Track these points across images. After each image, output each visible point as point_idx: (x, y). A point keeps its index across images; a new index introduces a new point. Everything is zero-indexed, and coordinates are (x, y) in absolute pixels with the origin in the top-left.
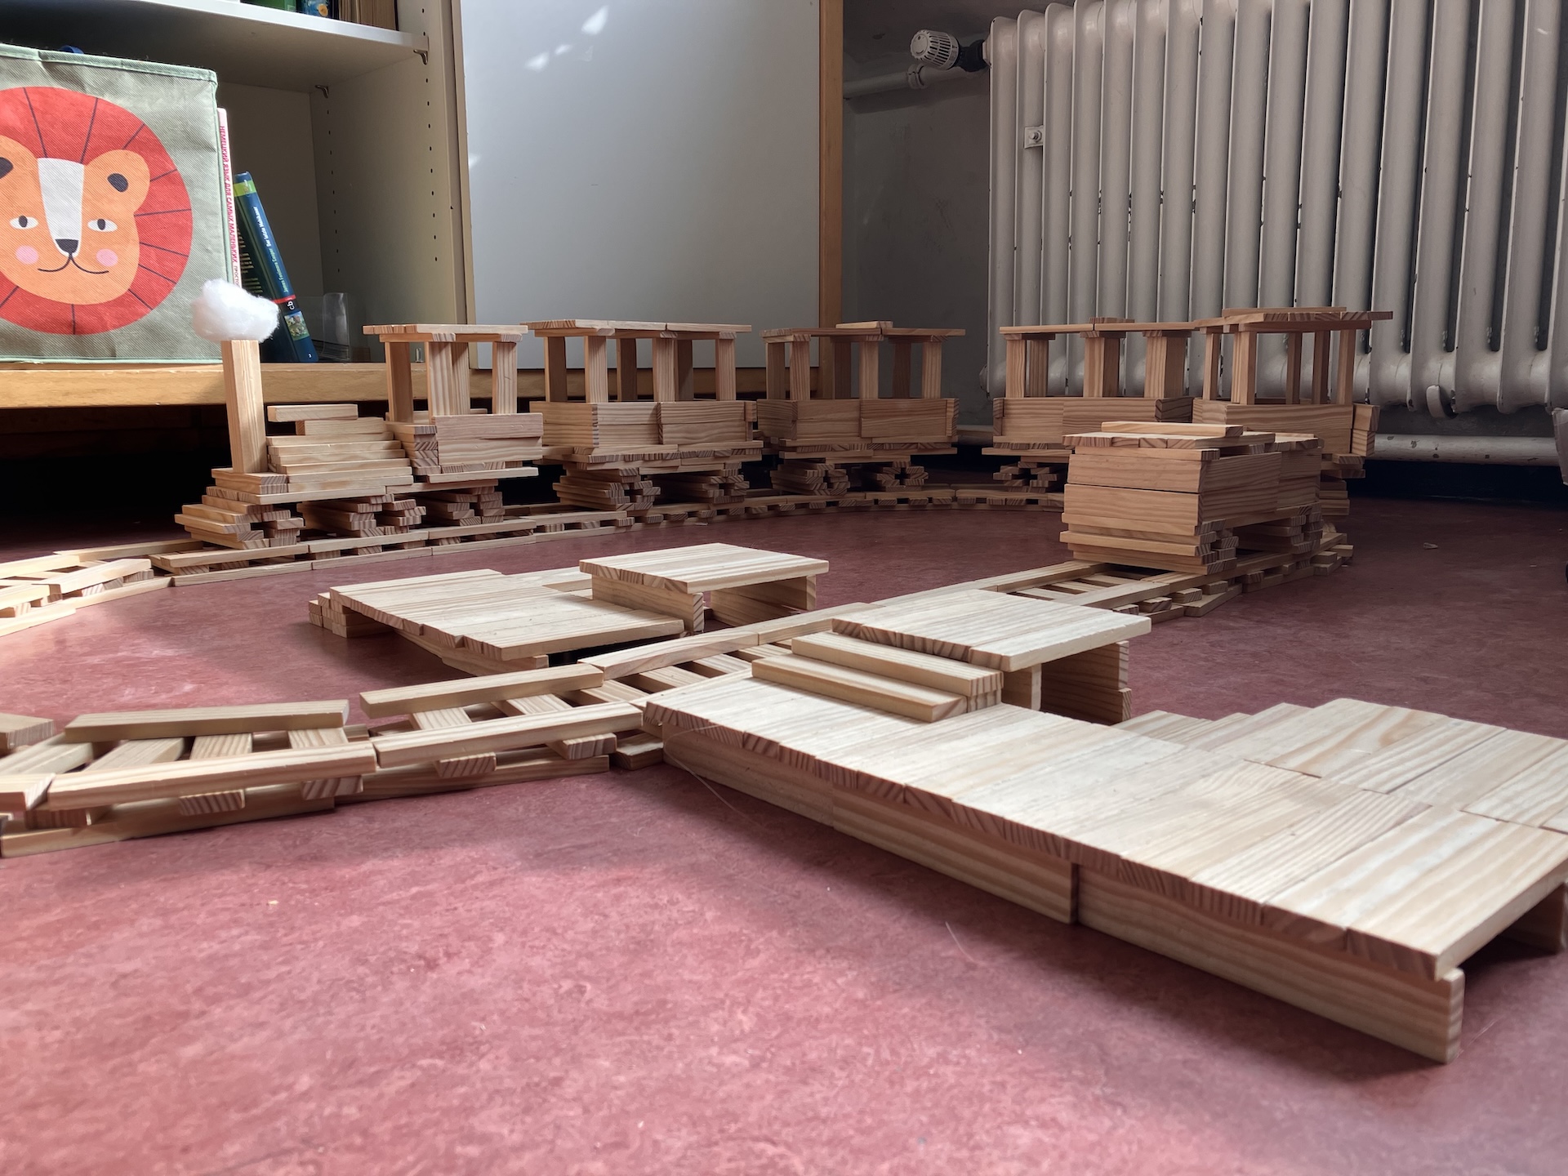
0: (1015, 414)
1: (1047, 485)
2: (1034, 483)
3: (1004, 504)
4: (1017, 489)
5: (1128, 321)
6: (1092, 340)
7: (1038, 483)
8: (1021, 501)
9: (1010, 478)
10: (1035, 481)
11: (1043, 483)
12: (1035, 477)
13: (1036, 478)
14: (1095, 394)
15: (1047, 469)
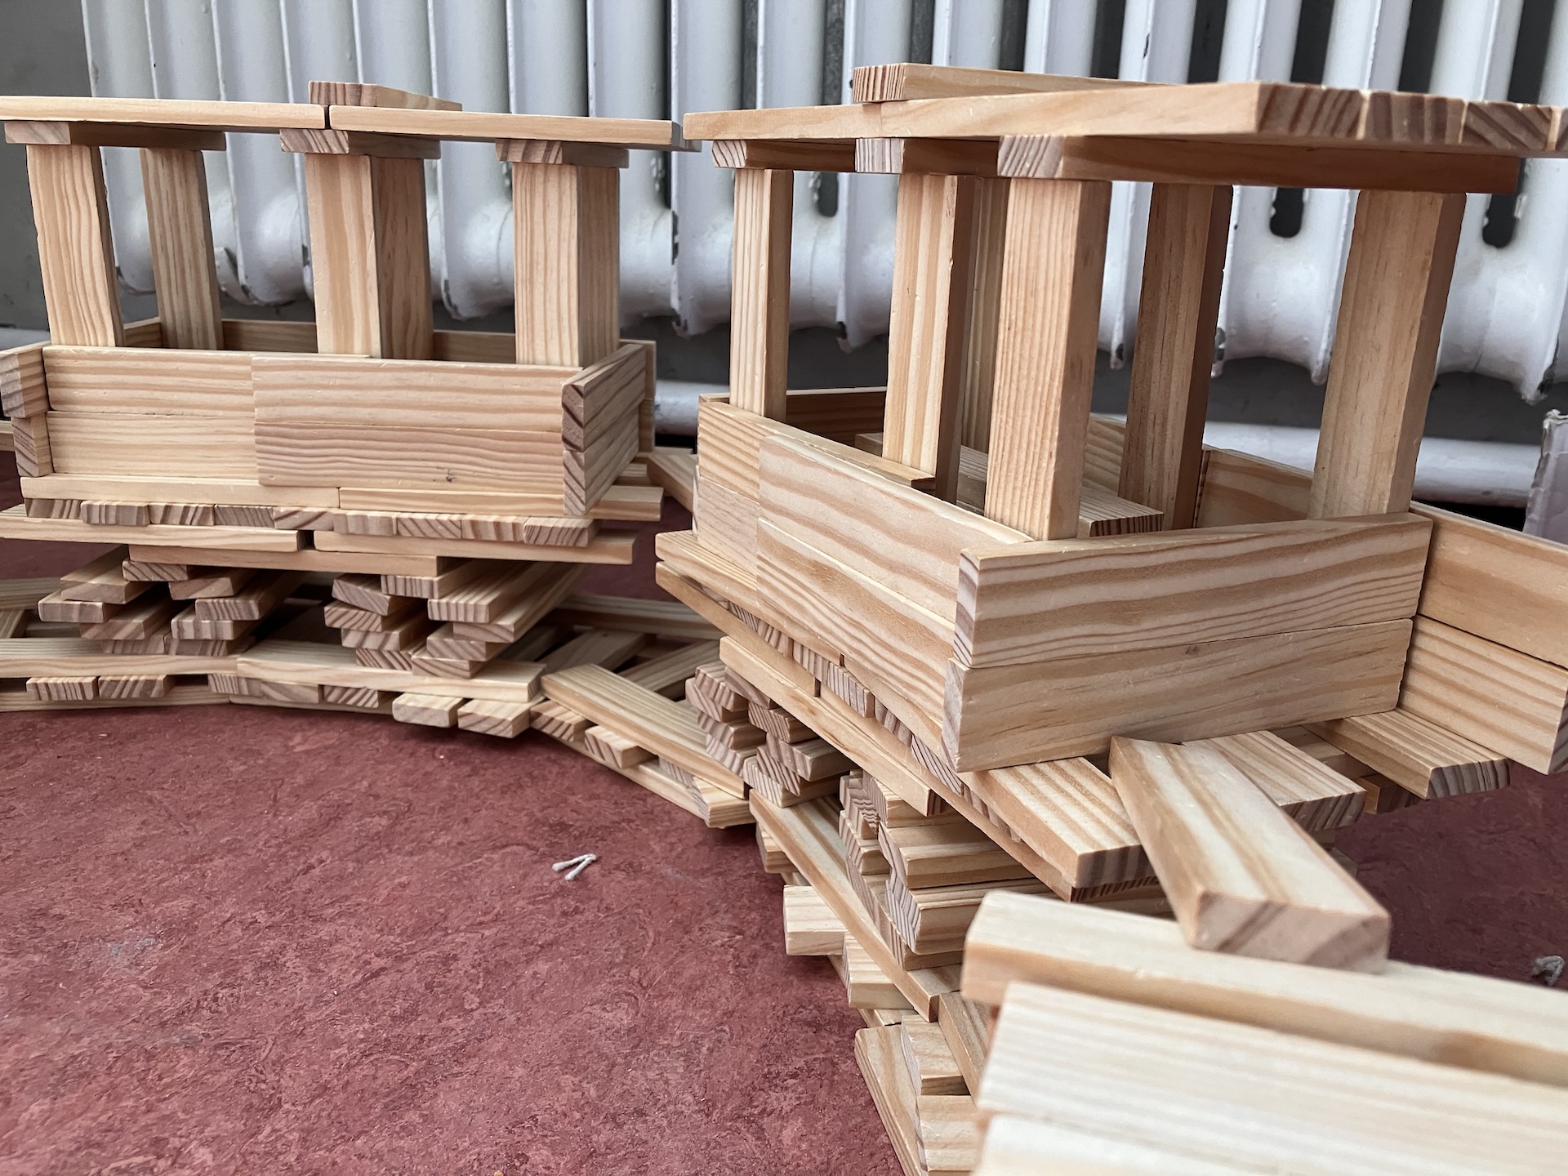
0: (88, 402)
1: (228, 634)
2: (185, 625)
3: (90, 695)
4: (130, 646)
5: (443, 105)
6: (328, 160)
7: (197, 628)
8: (150, 684)
9: (98, 617)
10: (188, 621)
11: (216, 629)
12: (187, 606)
13: (192, 611)
14: (358, 344)
15: (223, 585)
